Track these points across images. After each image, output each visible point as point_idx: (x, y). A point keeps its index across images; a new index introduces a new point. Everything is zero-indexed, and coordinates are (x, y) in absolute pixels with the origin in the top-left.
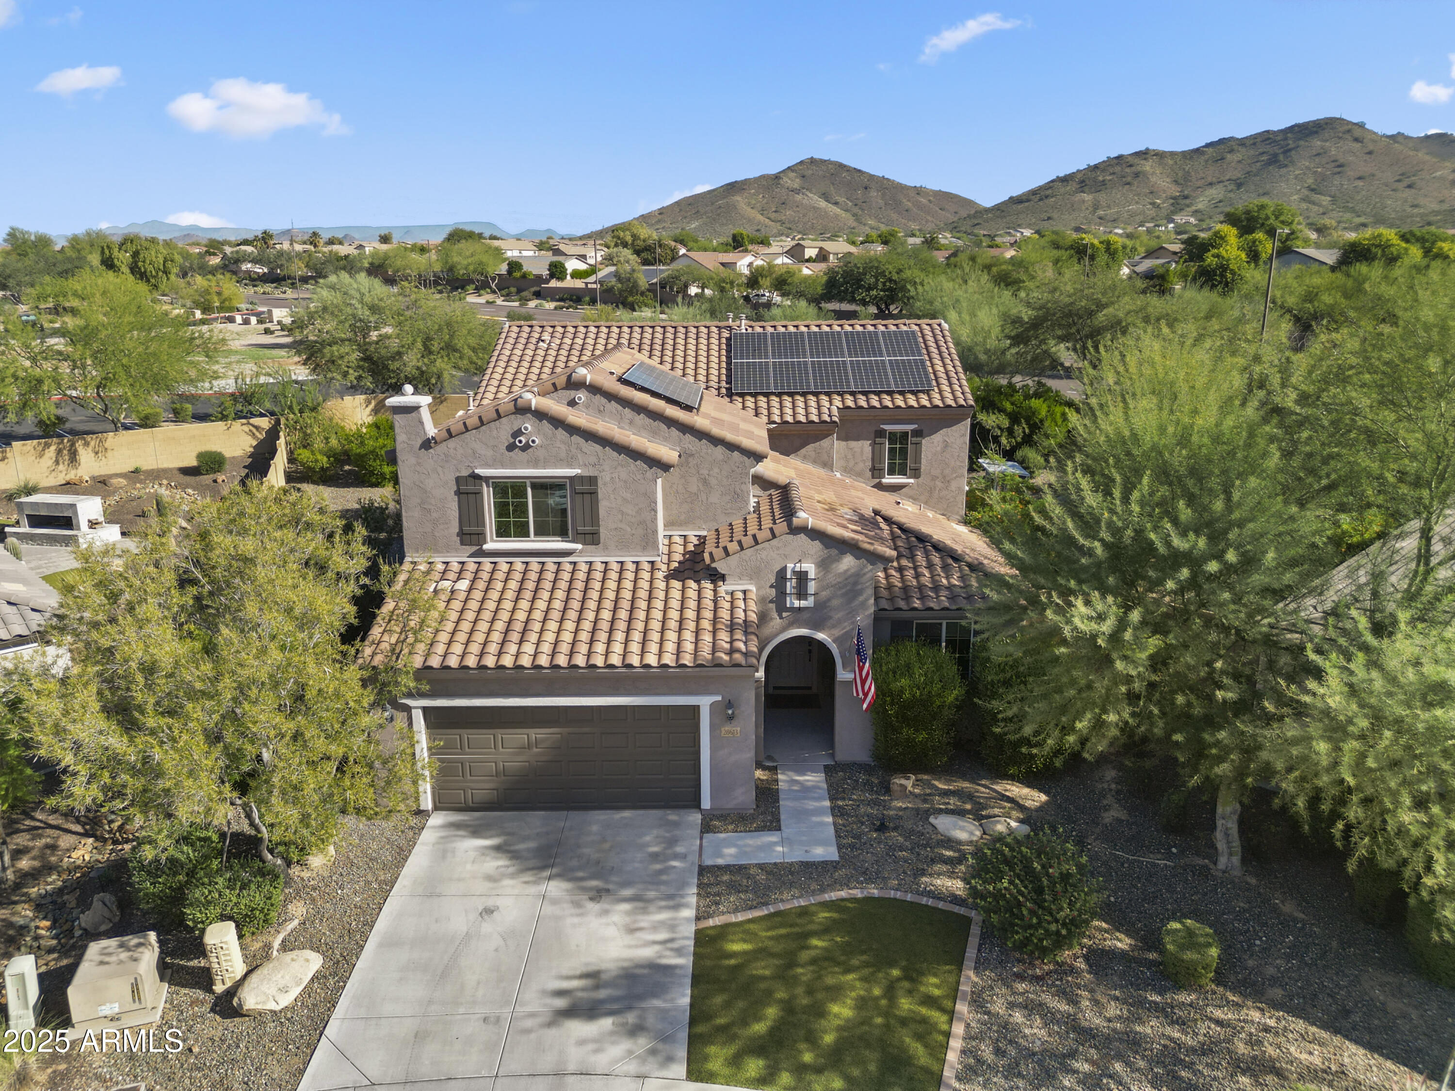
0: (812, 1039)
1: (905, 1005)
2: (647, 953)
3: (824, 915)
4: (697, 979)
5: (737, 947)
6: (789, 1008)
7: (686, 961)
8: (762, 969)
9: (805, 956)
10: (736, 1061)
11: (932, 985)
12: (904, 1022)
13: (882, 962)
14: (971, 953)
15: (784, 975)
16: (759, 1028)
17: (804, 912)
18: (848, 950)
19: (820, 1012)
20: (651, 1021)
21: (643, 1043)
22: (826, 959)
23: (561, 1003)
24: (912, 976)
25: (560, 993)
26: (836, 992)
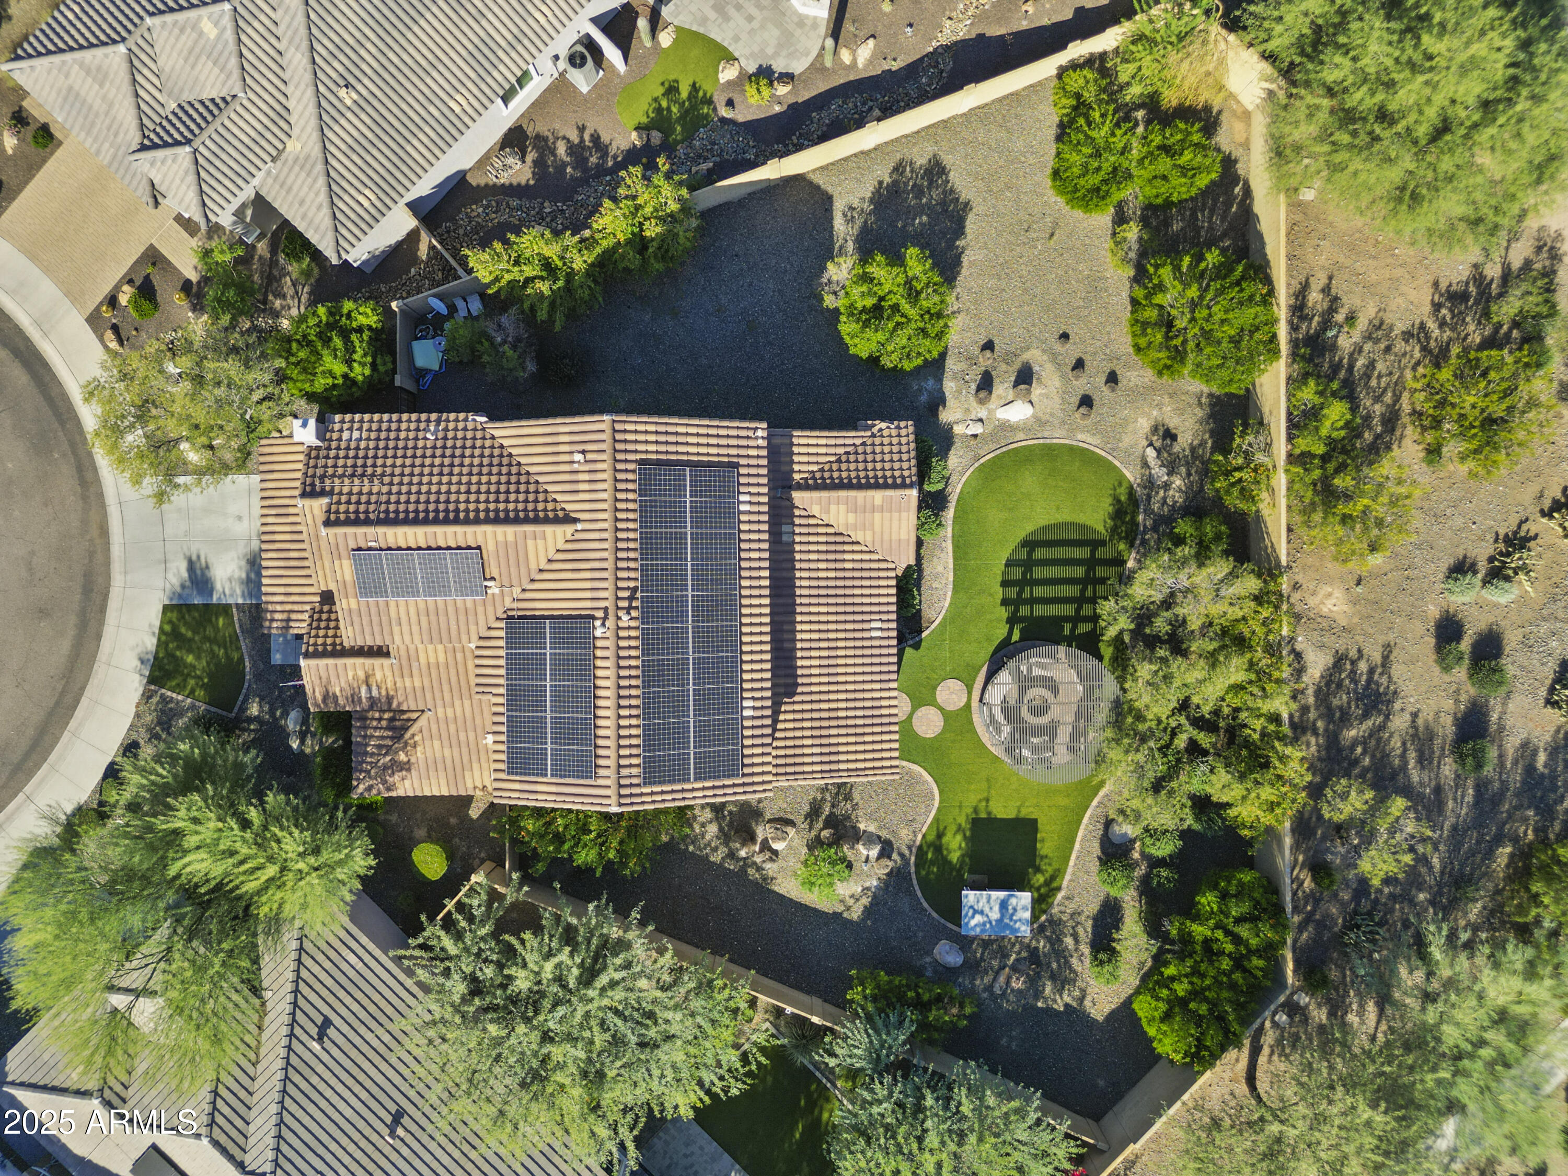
0: (179, 648)
1: (192, 682)
2: (218, 586)
3: (236, 656)
4: (207, 606)
5: (221, 621)
6: (191, 640)
7: (215, 600)
8: (209, 632)
9: (216, 648)
10: (170, 622)
11: (200, 693)
12: (185, 680)
13: (211, 676)
14: (213, 709)
15: (206, 639)
16: (183, 630)
17: (239, 648)
18: (218, 665)
19: (190, 651)
20: (187, 591)
21: (178, 589)
22: (213, 655)
23: (194, 558)
24: (203, 686)
25: (199, 557)
26: (198, 658)
